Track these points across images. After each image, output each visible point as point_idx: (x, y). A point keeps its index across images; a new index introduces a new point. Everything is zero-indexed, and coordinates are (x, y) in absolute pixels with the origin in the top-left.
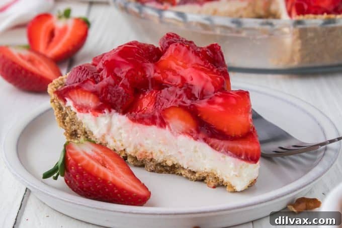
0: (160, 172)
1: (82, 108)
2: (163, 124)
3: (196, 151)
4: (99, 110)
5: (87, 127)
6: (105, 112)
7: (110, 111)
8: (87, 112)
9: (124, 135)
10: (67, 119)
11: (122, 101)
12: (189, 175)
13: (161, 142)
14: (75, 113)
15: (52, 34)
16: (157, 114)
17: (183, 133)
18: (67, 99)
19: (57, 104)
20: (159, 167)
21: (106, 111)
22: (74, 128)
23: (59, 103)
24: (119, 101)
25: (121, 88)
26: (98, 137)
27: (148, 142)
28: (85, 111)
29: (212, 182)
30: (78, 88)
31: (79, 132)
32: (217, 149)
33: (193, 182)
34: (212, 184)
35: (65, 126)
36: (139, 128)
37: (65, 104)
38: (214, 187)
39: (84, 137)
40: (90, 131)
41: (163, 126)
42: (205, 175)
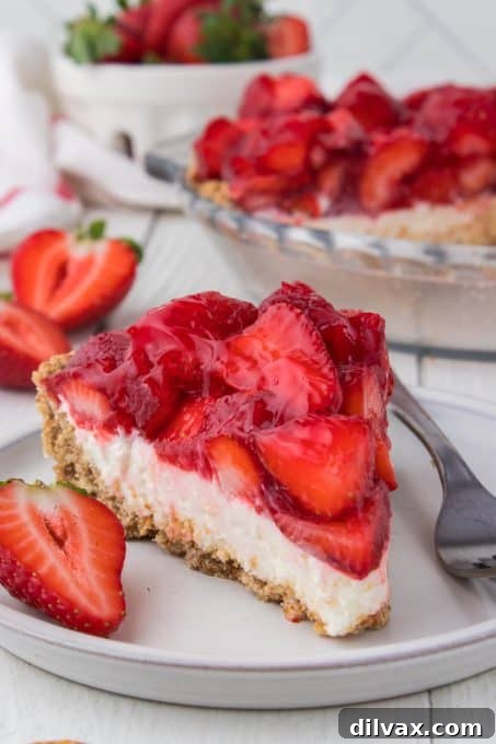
0: (211, 572)
1: (84, 420)
2: (208, 471)
3: (260, 538)
4: (109, 427)
5: (93, 459)
6: (117, 433)
7: (128, 432)
8: (91, 428)
9: (150, 485)
10: (60, 438)
11: (145, 412)
12: (256, 587)
13: (207, 508)
14: (73, 429)
15: (61, 272)
16: (199, 448)
17: (240, 493)
18: (61, 397)
19: (45, 406)
20: (207, 562)
21: (120, 430)
22: (70, 458)
23: (47, 403)
24: (140, 413)
25: (146, 385)
26: (108, 482)
27: (187, 504)
28: (87, 424)
29: (292, 608)
30: (76, 376)
31: (78, 467)
32: (292, 537)
33: (262, 603)
34: (292, 614)
35: (56, 453)
36: (170, 472)
37: (58, 407)
38: (296, 620)
39: (86, 479)
40: (96, 468)
41: (208, 475)
42: (280, 591)
